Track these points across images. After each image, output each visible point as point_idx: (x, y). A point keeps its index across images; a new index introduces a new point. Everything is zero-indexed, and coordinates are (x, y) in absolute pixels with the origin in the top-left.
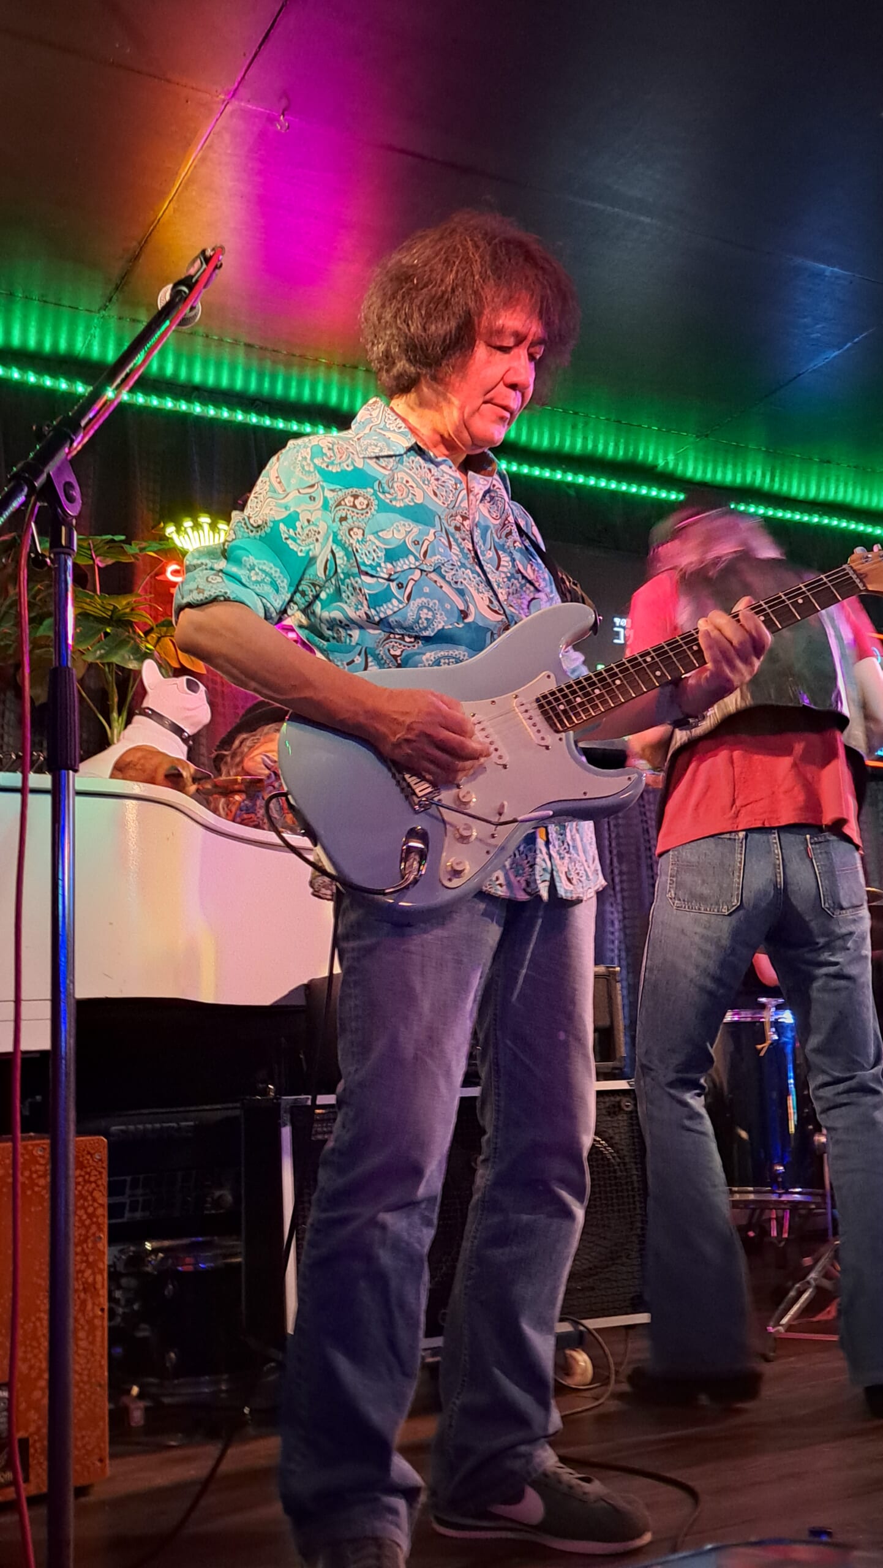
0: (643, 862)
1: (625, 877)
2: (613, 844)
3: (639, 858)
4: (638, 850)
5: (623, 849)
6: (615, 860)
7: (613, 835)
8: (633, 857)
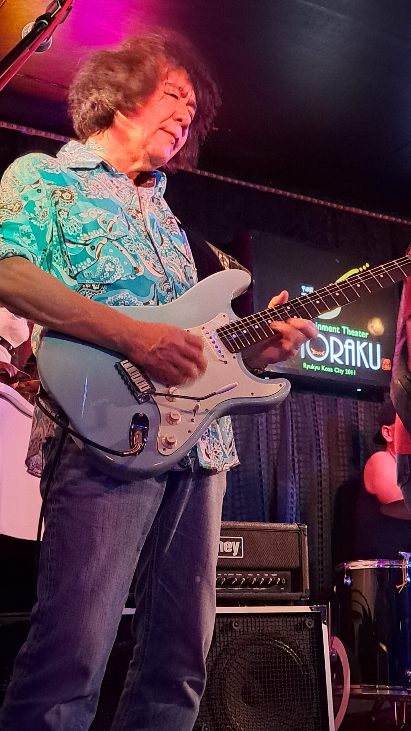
1: (302, 464)
2: (295, 440)
4: (311, 445)
5: (301, 444)
7: (295, 435)
8: (308, 451)
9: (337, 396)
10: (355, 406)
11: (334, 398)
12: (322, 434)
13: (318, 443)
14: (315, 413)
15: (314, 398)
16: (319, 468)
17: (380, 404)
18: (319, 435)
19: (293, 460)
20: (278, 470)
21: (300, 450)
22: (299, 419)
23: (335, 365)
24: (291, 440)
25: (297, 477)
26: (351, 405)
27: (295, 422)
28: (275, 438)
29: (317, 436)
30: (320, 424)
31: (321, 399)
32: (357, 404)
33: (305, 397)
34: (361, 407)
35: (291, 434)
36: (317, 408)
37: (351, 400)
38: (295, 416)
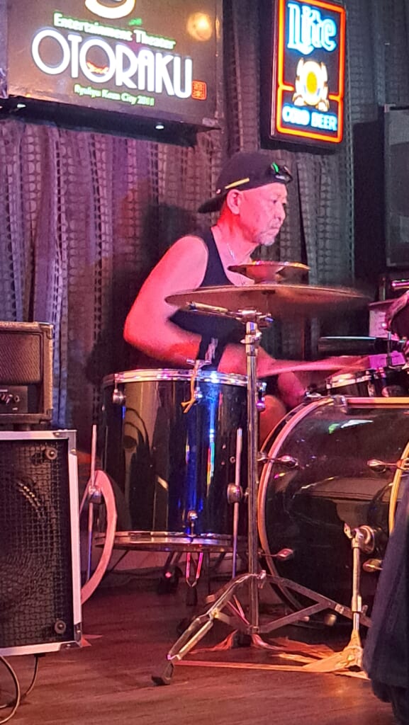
0: (92, 221)
1: (72, 235)
2: (63, 201)
3: (87, 216)
4: (88, 209)
5: (72, 206)
6: (63, 216)
7: (63, 192)
8: (82, 216)
9: (128, 136)
10: (154, 151)
11: (123, 138)
12: (103, 192)
13: (97, 204)
14: (94, 161)
15: (93, 138)
16: (98, 241)
17: (190, 149)
18: (99, 194)
19: (60, 229)
20: (37, 244)
21: (71, 215)
22: (71, 170)
23: (122, 89)
24: (56, 199)
25: (65, 254)
26: (149, 149)
27: (64, 174)
28: (33, 196)
29: (96, 194)
30: (102, 177)
31: (103, 140)
32: (156, 147)
33: (79, 136)
34: (163, 153)
35: (56, 191)
36: (98, 154)
37: (149, 142)
38: (64, 165)
